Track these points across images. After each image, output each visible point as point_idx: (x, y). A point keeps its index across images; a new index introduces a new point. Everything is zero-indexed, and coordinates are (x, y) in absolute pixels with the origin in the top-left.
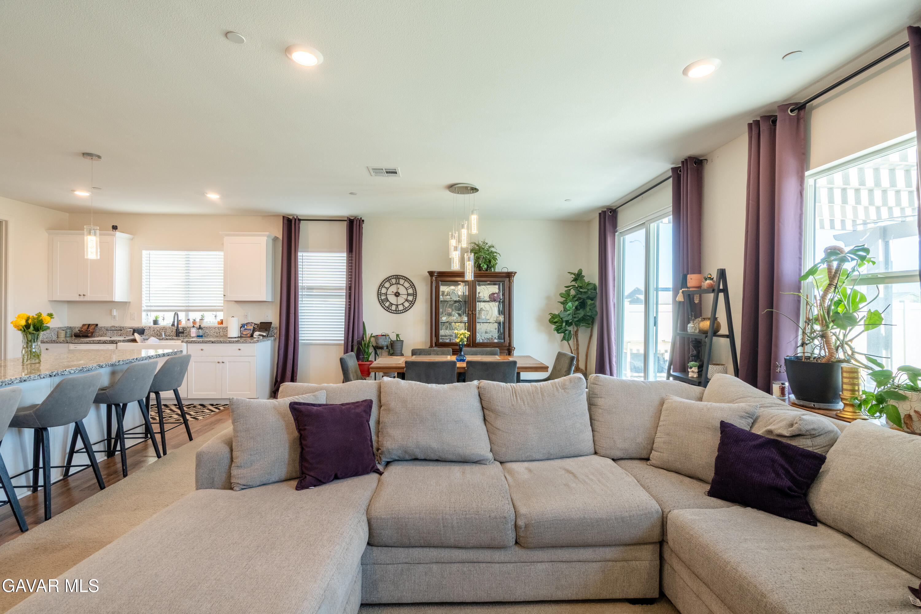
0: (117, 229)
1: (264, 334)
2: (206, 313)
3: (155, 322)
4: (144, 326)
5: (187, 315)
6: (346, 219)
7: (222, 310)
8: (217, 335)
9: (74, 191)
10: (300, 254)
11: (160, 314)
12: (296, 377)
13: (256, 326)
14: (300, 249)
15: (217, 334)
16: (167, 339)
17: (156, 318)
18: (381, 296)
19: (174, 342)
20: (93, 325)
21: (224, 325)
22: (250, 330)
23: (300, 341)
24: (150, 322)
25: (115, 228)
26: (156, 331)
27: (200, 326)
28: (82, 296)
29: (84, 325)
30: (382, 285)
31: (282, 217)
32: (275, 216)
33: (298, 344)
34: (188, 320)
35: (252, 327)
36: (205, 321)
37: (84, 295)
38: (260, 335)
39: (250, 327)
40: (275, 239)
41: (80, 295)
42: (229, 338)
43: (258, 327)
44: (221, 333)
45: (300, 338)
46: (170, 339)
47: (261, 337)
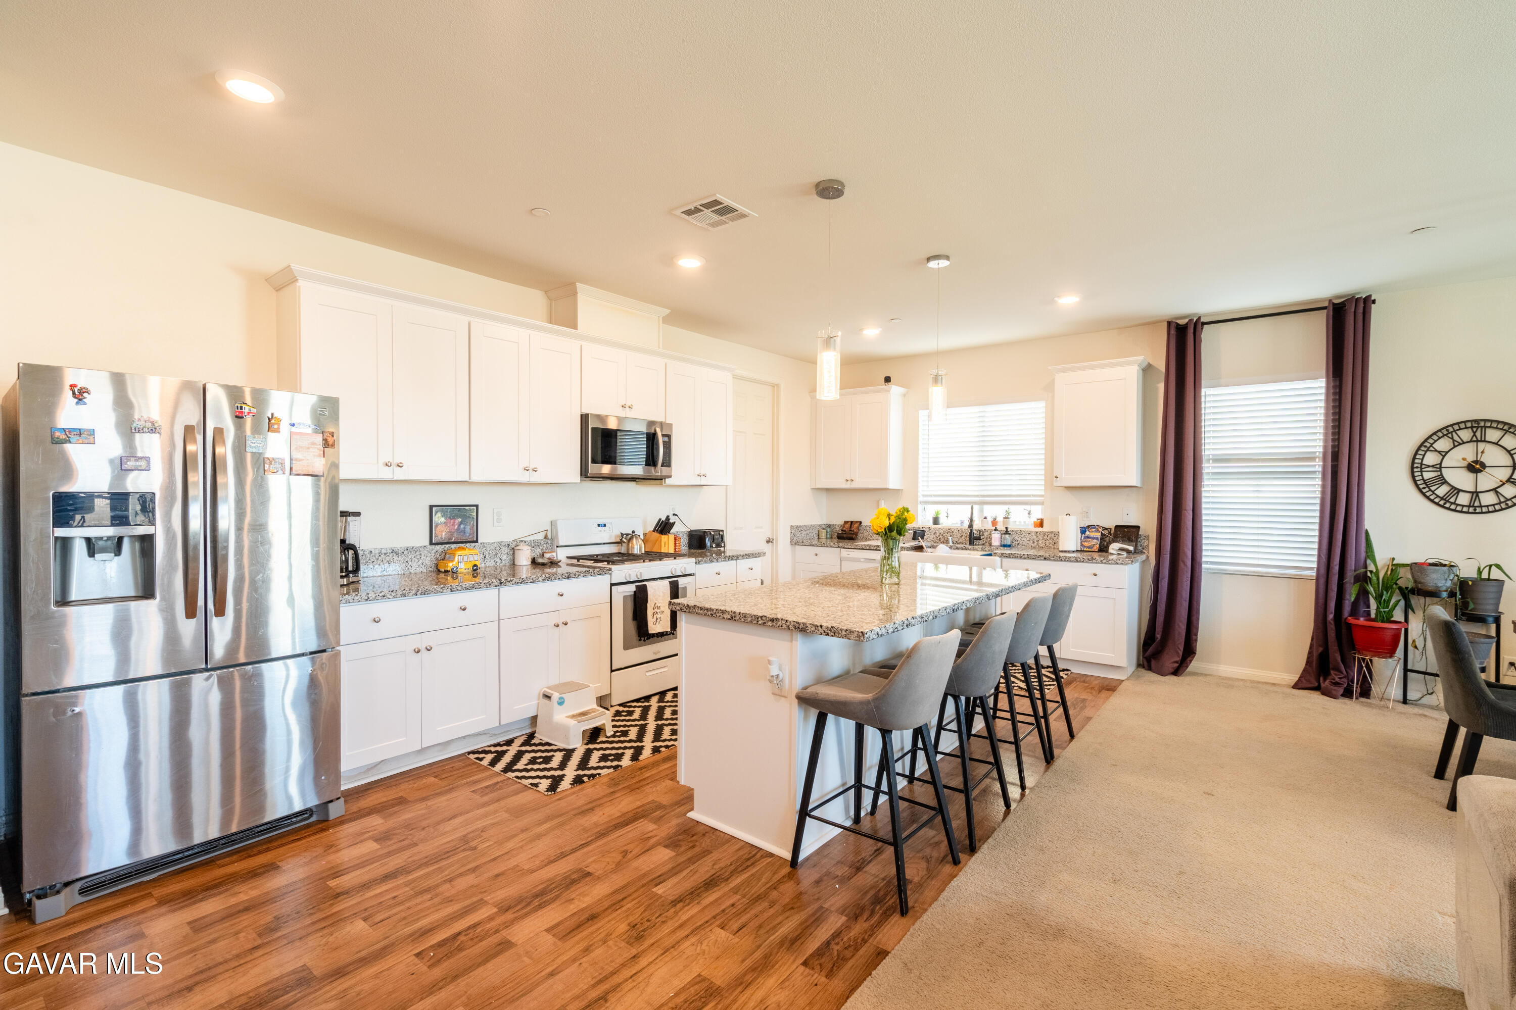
0: (890, 381)
1: (1131, 548)
2: (1012, 508)
3: (936, 521)
4: (921, 527)
5: (982, 511)
6: (1326, 304)
7: (1042, 503)
8: (1033, 545)
9: (861, 330)
10: (1204, 391)
11: (942, 510)
12: (1196, 635)
13: (1106, 532)
14: (1204, 382)
15: (1034, 543)
16: (957, 548)
17: (937, 513)
18: (1421, 472)
19: (969, 554)
20: (856, 522)
21: (1046, 528)
22: (1097, 538)
23: (1204, 566)
24: (929, 521)
25: (888, 380)
26: (938, 534)
27: (1007, 528)
28: (849, 482)
29: (846, 522)
30: (1425, 446)
31: (1166, 324)
32: (1150, 324)
33: (1201, 572)
34: (985, 518)
35: (1100, 534)
36: (1012, 520)
37: (852, 480)
38: (1121, 549)
39: (1095, 534)
40: (1147, 370)
41: (847, 481)
42: (1062, 551)
43: (1110, 533)
44: (1040, 542)
45: (1204, 559)
46: (962, 549)
47: (1125, 554)
